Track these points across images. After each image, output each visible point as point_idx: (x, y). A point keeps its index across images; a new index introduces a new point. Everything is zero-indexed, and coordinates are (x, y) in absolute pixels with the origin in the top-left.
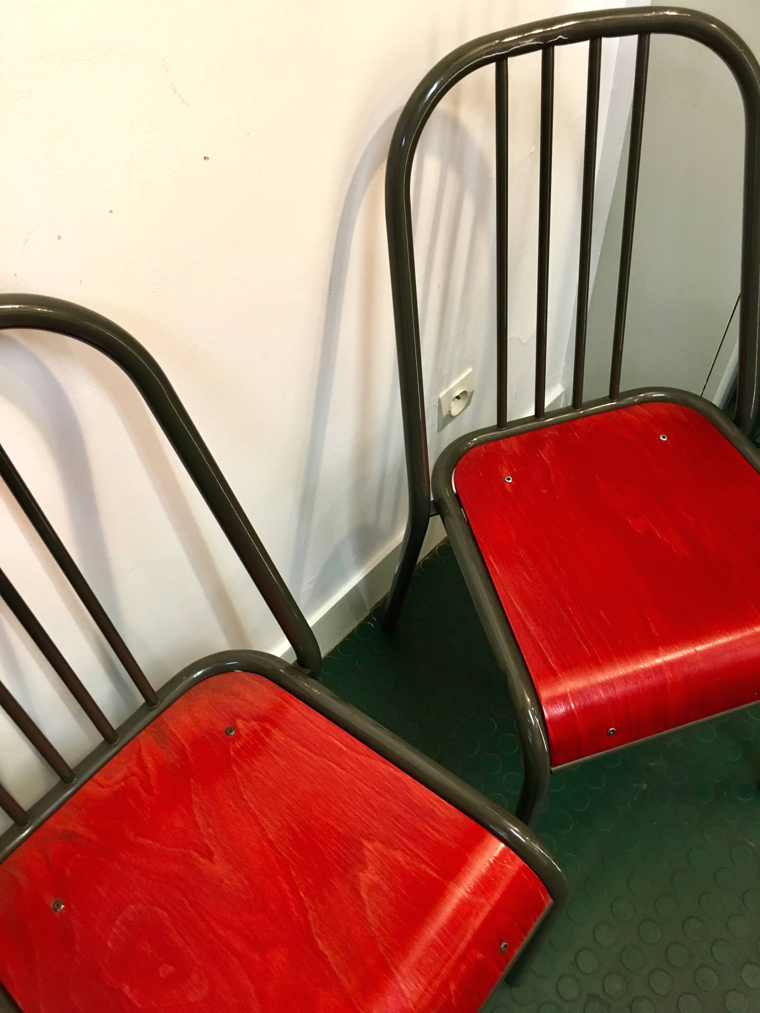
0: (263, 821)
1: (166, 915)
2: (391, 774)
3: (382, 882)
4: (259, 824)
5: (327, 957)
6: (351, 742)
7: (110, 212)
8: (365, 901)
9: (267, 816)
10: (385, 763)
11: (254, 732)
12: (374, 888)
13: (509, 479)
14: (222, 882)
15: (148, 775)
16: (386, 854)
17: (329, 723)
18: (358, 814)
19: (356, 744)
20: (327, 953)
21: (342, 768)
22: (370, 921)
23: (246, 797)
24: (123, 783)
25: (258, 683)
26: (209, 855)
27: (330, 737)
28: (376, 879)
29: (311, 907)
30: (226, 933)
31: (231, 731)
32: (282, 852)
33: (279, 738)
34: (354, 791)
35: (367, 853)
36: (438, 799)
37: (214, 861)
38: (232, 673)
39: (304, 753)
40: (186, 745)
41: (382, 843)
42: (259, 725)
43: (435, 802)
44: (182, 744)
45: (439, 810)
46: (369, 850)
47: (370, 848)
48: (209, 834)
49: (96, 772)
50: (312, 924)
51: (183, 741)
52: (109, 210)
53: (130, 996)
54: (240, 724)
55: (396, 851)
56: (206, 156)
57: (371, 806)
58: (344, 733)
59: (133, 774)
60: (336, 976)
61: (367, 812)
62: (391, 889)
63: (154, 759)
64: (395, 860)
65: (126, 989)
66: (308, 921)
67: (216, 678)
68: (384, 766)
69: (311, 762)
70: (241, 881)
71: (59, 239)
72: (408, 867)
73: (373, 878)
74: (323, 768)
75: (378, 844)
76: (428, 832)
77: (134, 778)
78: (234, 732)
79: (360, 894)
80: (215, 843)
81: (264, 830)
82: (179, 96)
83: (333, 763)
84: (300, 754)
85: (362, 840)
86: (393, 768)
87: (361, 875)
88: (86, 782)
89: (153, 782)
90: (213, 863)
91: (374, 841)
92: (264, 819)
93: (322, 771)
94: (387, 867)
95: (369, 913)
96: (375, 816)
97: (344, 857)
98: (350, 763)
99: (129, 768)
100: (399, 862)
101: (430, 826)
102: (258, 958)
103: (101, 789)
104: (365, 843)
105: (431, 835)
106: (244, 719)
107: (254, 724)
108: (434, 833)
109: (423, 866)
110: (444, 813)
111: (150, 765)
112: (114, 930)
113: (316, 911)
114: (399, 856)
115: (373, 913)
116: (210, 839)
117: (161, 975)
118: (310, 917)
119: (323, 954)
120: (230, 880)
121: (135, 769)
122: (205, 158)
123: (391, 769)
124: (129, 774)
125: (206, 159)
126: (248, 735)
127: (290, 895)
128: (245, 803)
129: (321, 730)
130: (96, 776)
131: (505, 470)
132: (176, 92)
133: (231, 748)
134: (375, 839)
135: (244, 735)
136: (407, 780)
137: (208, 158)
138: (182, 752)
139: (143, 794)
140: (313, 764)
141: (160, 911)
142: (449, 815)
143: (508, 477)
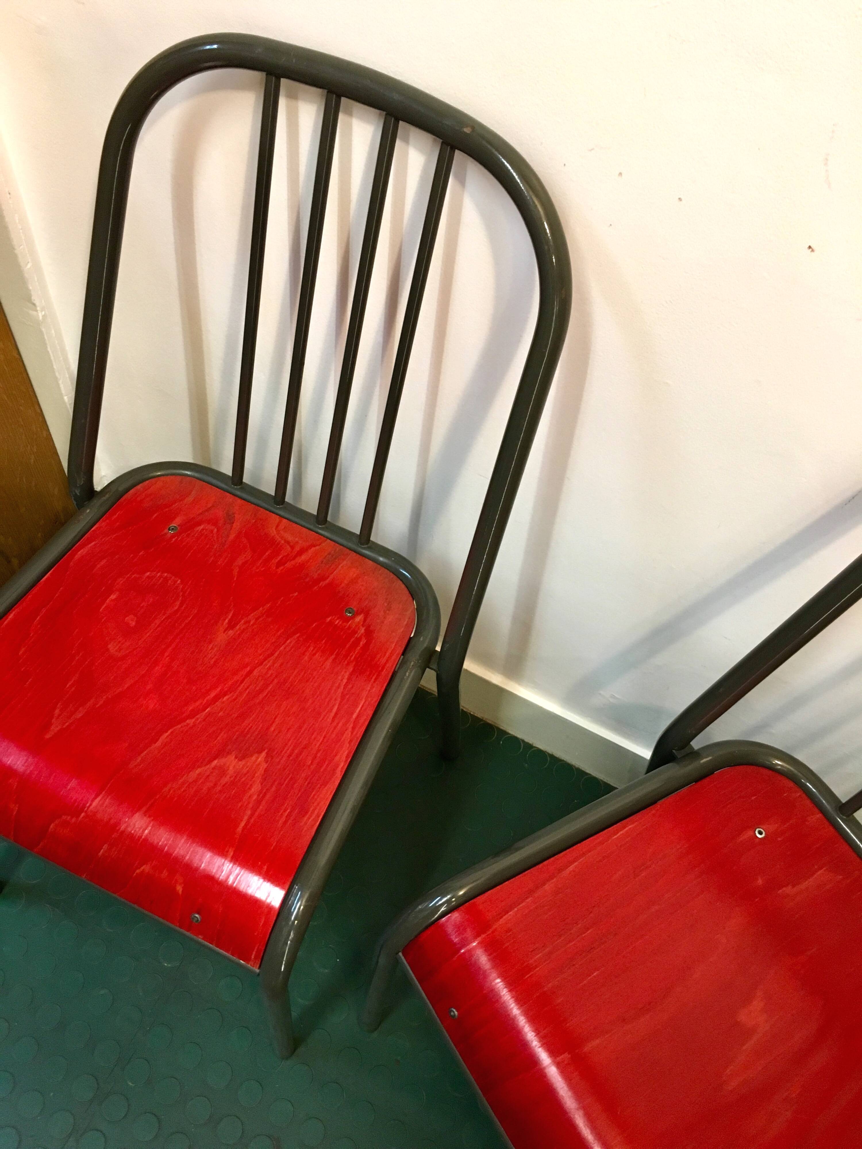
0: (269, 662)
1: (176, 608)
2: (337, 766)
3: (228, 777)
4: (265, 659)
5: (155, 743)
6: (361, 721)
7: (679, 199)
8: (208, 766)
9: (274, 663)
10: (347, 757)
11: (355, 632)
12: (222, 771)
13: (760, 833)
14: (210, 643)
15: (294, 559)
16: (256, 775)
17: (379, 696)
18: (290, 743)
19: (362, 725)
20: (159, 744)
21: (334, 718)
22: (191, 773)
23: (288, 641)
24: (283, 542)
25: (405, 623)
26: (231, 626)
27: (364, 700)
28: (231, 771)
29: (198, 719)
30: (167, 657)
31: (350, 613)
32: (243, 684)
33: (352, 656)
34: (313, 734)
35: (254, 758)
36: (320, 814)
37: (226, 632)
38: (411, 598)
39: (342, 680)
40: (328, 580)
41: (266, 770)
42: (362, 635)
43: (316, 812)
44: (329, 576)
45: (309, 818)
46: (256, 760)
47: (260, 759)
48: (249, 622)
49: (288, 519)
50: (183, 724)
51: (331, 577)
52: (680, 197)
53: (108, 601)
54: (359, 618)
55: (260, 785)
56: (812, 246)
57: (300, 753)
58: (370, 712)
59: (292, 547)
60: (139, 755)
61: (293, 750)
62: (224, 786)
63: (310, 559)
64: (251, 785)
65: (113, 597)
66: (185, 720)
67: (403, 586)
68: (344, 758)
69: (334, 688)
70: (212, 657)
71: (619, 175)
72: (246, 798)
73: (231, 768)
74: (330, 701)
75: (265, 766)
76: (285, 811)
77: (289, 548)
78: (350, 615)
79: (215, 759)
80: (242, 628)
81: (261, 664)
82: (826, 171)
83: (338, 708)
84: (340, 678)
85: (266, 751)
86: (344, 766)
87: (232, 757)
88: (277, 515)
89: (288, 565)
90: (224, 632)
91: (267, 762)
92: (271, 662)
93: (327, 700)
94: (243, 779)
95: (198, 771)
96: (291, 758)
97: (247, 738)
98: (340, 725)
99: (297, 542)
100: (250, 789)
101: (290, 813)
102: (149, 687)
103: (274, 528)
104: (264, 754)
105: (282, 814)
106: (365, 620)
107: (362, 630)
108: (284, 819)
109: (249, 812)
110: (306, 823)
111: (304, 557)
112: (159, 574)
113: (194, 725)
114: (256, 788)
115: (199, 774)
116: (245, 623)
117: (127, 618)
118: (188, 721)
119: (157, 740)
120: (212, 648)
121: (297, 548)
122: (810, 247)
123: (342, 764)
124: (291, 544)
125: (811, 250)
126: (349, 628)
127: (205, 701)
128: (282, 643)
129: (369, 691)
130: (284, 521)
131: (773, 827)
132: (826, 164)
133: (333, 617)
134: (268, 764)
135: (348, 625)
136: (334, 782)
137: (813, 251)
138: (323, 578)
139: (275, 561)
140: (333, 691)
141: (178, 603)
142: (305, 829)
143: (762, 830)
